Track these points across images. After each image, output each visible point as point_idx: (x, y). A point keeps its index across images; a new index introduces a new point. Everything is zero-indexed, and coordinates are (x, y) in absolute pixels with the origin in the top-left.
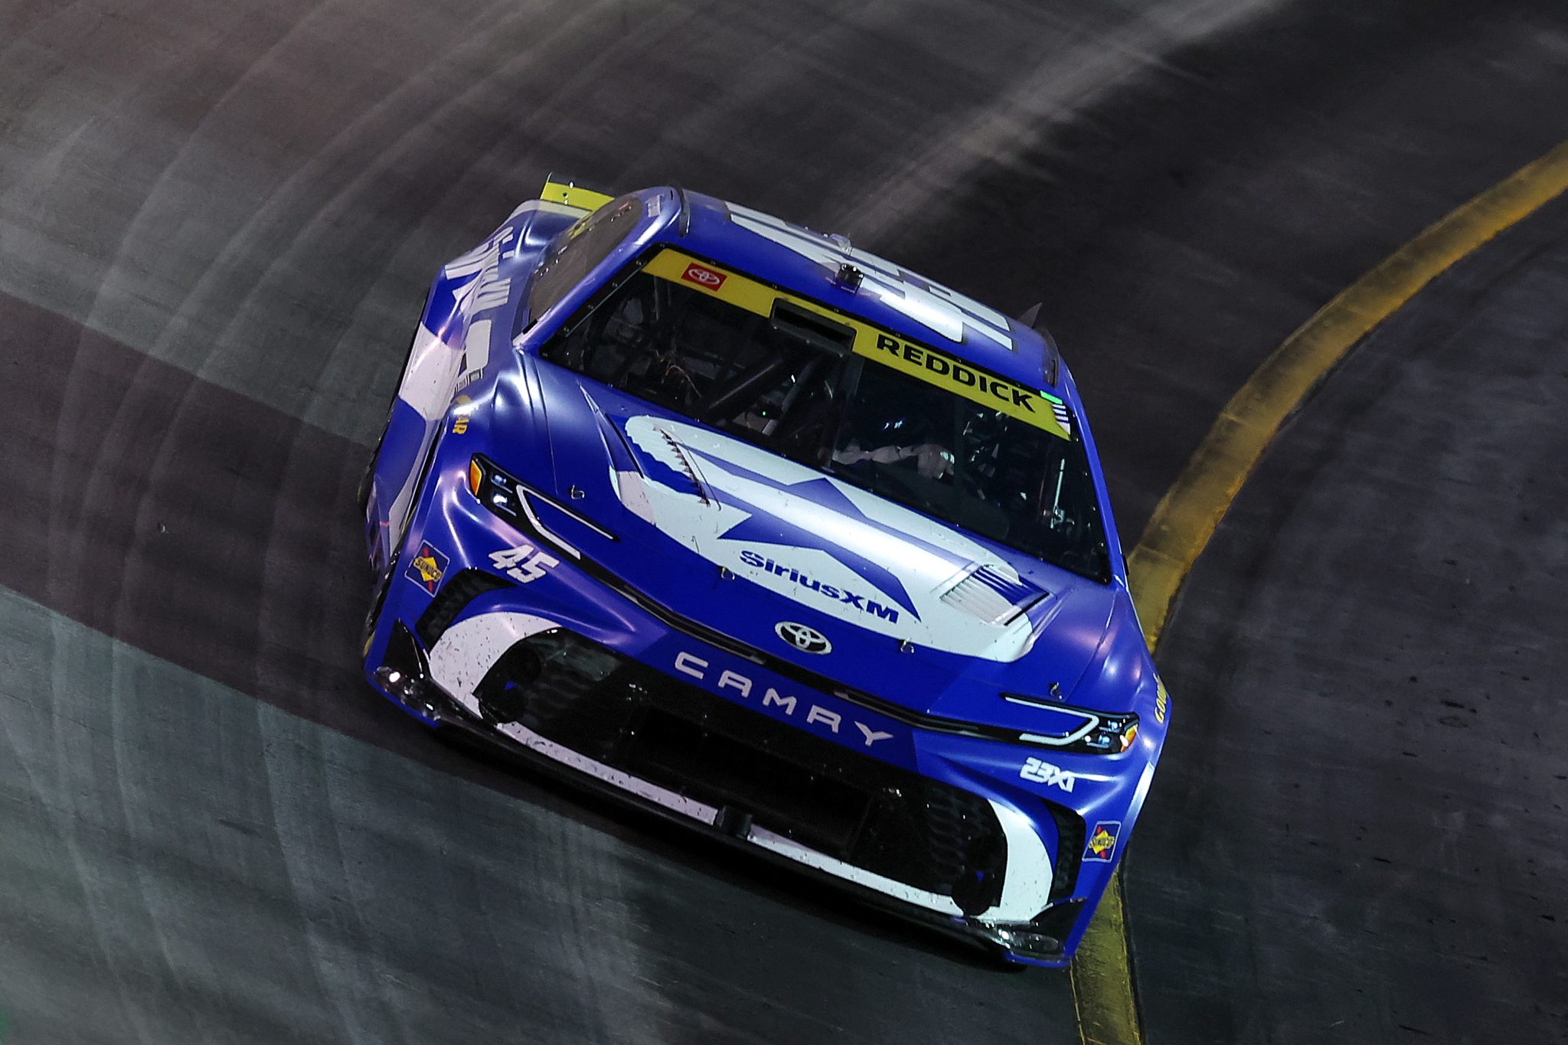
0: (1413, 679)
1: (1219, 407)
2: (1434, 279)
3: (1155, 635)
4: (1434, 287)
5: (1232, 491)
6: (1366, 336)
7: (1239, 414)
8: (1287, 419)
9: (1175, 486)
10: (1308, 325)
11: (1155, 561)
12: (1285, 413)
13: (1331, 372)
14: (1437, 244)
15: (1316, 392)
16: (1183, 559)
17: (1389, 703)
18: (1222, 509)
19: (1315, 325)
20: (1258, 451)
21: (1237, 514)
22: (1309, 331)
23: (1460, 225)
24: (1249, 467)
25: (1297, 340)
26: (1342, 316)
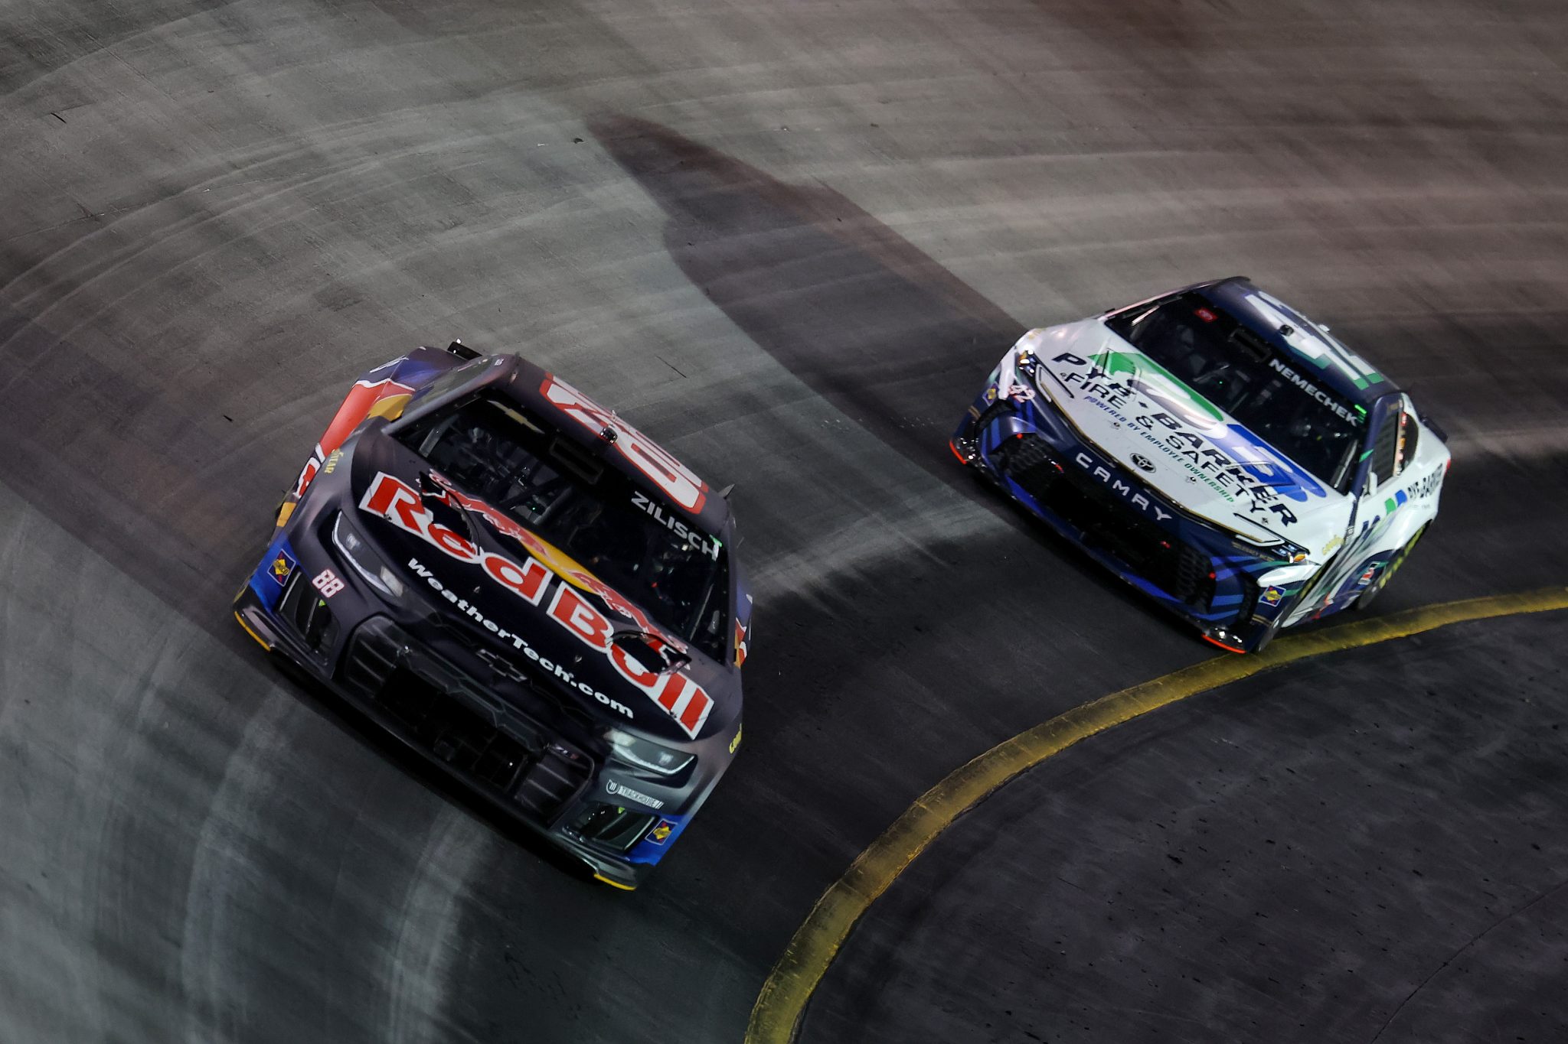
0: (1009, 1013)
1: (916, 797)
2: (1083, 739)
3: (837, 944)
4: (1081, 745)
5: (911, 857)
6: (1028, 769)
7: (927, 804)
8: (960, 815)
9: (874, 845)
10: (988, 753)
11: (849, 893)
12: (959, 810)
13: (998, 788)
14: (1091, 716)
15: (984, 800)
16: (868, 896)
17: (988, 1025)
18: (901, 868)
19: (993, 754)
20: (935, 833)
21: (912, 872)
22: (988, 757)
23: (1109, 706)
24: (926, 842)
25: (980, 761)
26: (1014, 753)
